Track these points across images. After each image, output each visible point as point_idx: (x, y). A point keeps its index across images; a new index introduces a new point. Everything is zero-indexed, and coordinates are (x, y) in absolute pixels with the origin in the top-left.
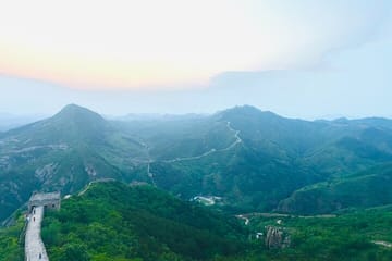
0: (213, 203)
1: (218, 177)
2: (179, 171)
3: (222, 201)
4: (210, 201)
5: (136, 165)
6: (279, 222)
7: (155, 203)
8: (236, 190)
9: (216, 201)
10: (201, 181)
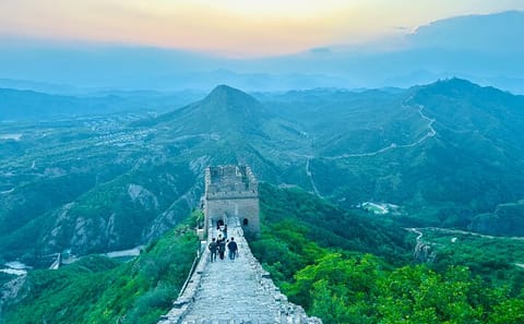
0: (385, 211)
1: (396, 180)
2: (346, 170)
3: (398, 210)
4: (382, 209)
5: (294, 160)
6: (454, 240)
7: (303, 207)
8: (419, 197)
9: (390, 210)
10: (374, 183)
